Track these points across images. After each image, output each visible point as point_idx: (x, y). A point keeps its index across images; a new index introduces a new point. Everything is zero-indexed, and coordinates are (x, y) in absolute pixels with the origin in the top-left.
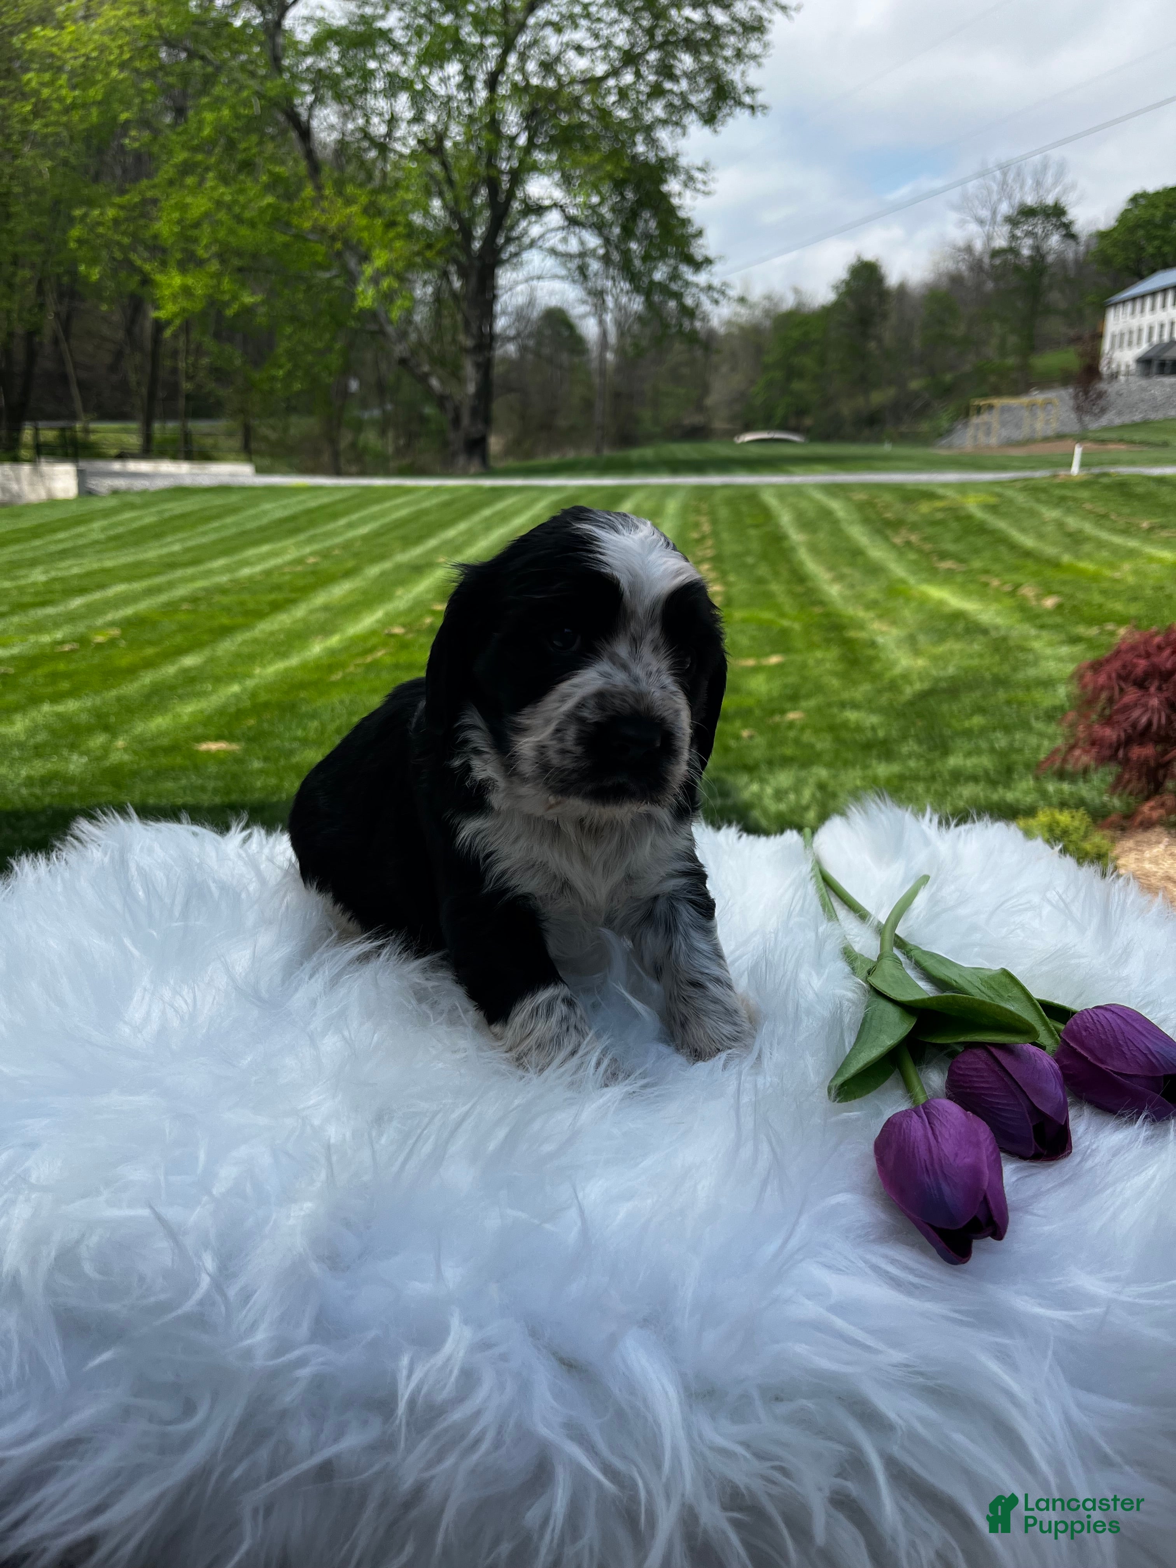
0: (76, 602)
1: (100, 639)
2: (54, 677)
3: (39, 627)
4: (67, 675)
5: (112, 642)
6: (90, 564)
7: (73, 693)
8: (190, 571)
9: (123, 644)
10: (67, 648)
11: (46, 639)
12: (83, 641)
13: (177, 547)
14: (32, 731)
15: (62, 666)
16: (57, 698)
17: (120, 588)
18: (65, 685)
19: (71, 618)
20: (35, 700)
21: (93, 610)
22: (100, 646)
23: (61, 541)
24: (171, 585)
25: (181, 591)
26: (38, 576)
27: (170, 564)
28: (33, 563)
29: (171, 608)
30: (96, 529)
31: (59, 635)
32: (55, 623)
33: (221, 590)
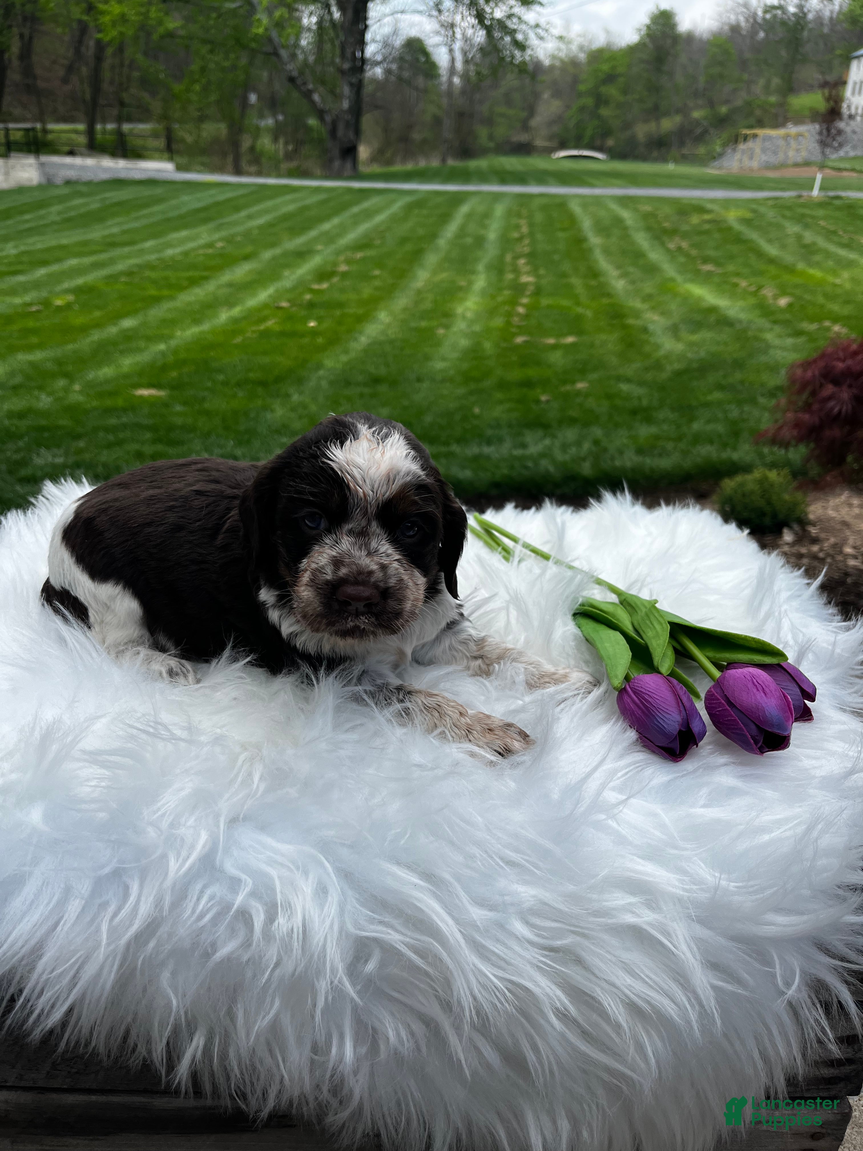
0: (41, 272)
1: (59, 302)
2: (26, 332)
3: (13, 292)
4: (36, 331)
5: (68, 306)
6: (49, 241)
7: (40, 346)
8: (126, 249)
9: (76, 307)
10: (34, 309)
11: (18, 300)
12: (46, 303)
13: (115, 230)
14: (12, 374)
15: (31, 324)
16: (30, 348)
17: (73, 262)
18: (34, 340)
19: (37, 285)
20: (12, 350)
21: (54, 279)
22: (59, 309)
23: (27, 221)
24: (112, 261)
25: (120, 267)
26: (11, 250)
27: (110, 244)
28: (6, 239)
29: (112, 278)
30: (54, 213)
31: (27, 298)
32: (25, 288)
33: (150, 266)
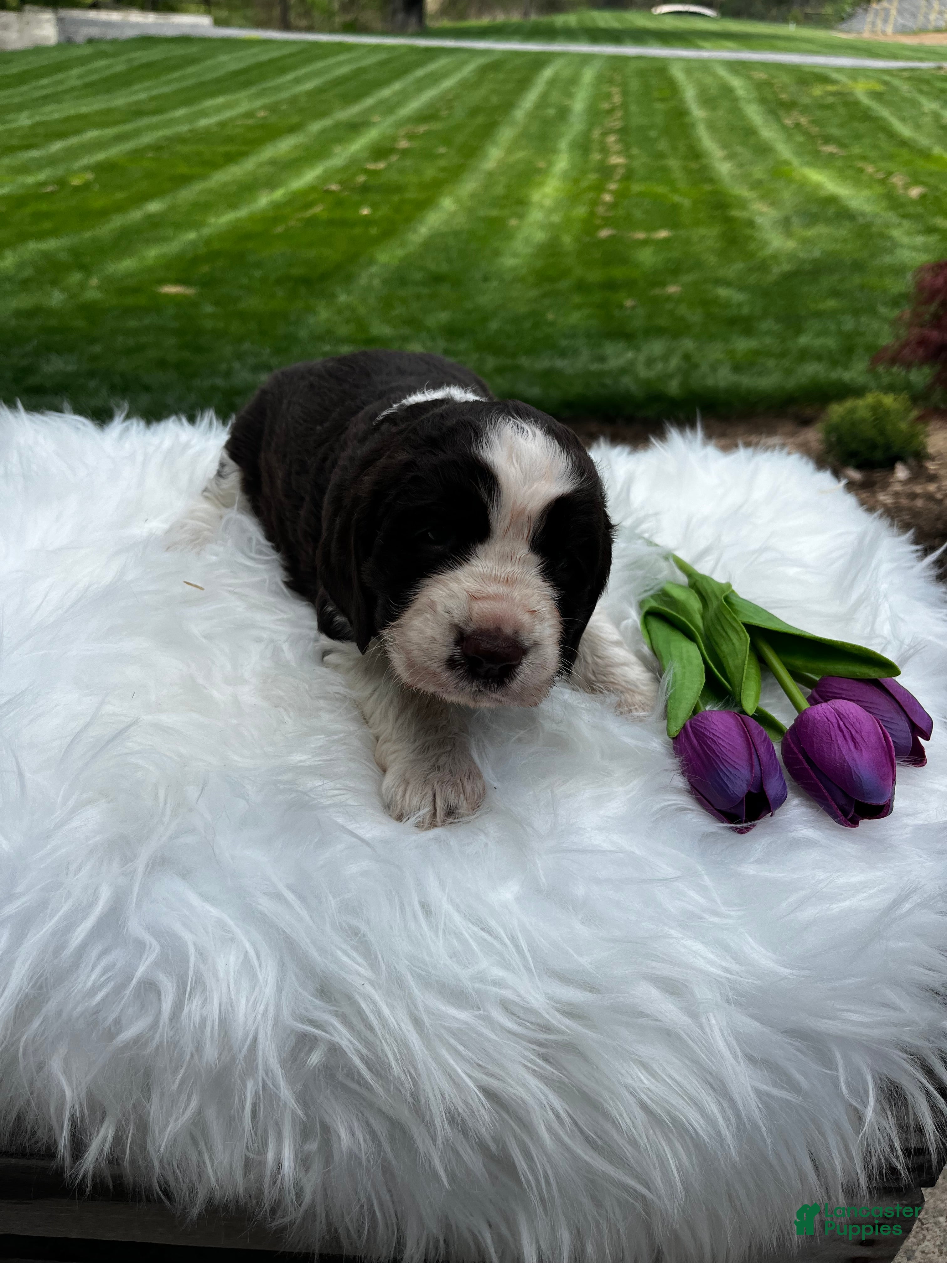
0: (56, 146)
1: (76, 181)
2: (38, 217)
3: (24, 169)
4: (47, 215)
5: (86, 186)
6: (68, 109)
7: (54, 233)
8: (155, 119)
9: (96, 187)
10: (49, 189)
11: (30, 180)
12: (62, 183)
13: (143, 94)
14: (21, 266)
15: (44, 207)
16: (40, 236)
17: (92, 132)
18: (47, 225)
19: (52, 161)
20: (23, 237)
21: (72, 154)
22: (77, 189)
23: (45, 87)
24: (135, 131)
25: (146, 139)
26: (24, 120)
27: (138, 111)
28: (20, 107)
29: (137, 154)
30: (74, 76)
31: (42, 176)
32: (40, 165)
33: (181, 139)
